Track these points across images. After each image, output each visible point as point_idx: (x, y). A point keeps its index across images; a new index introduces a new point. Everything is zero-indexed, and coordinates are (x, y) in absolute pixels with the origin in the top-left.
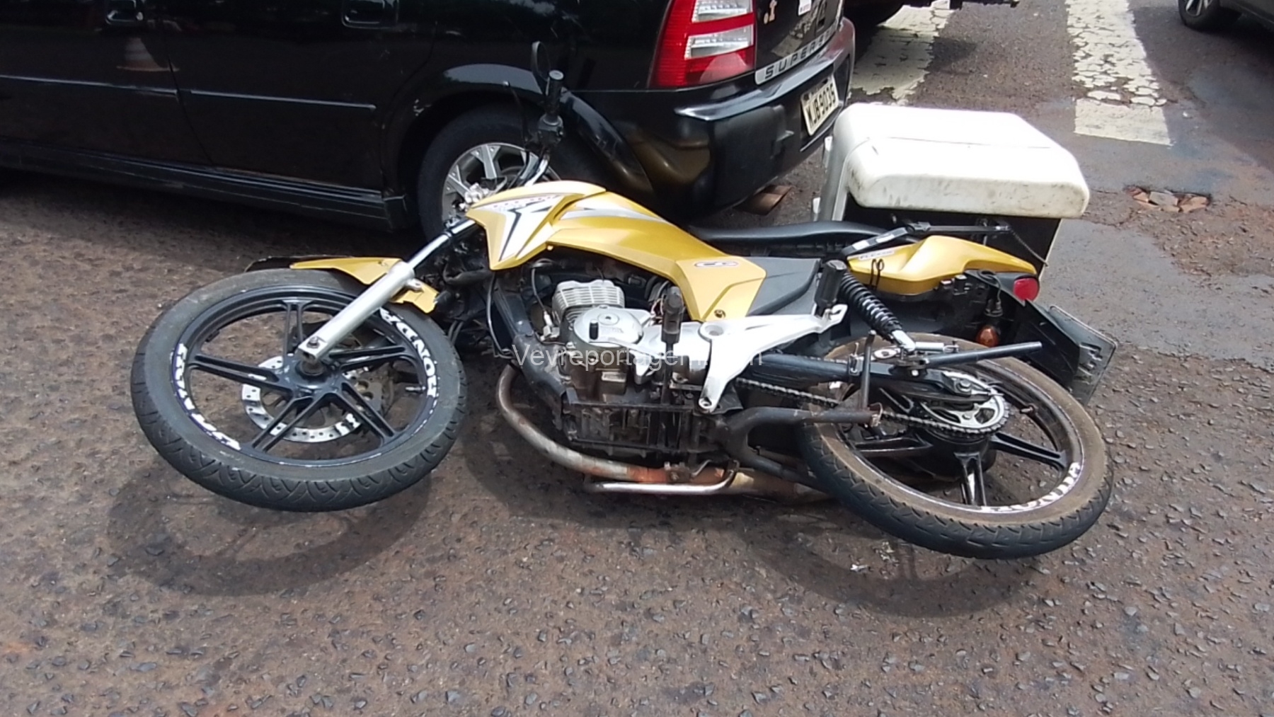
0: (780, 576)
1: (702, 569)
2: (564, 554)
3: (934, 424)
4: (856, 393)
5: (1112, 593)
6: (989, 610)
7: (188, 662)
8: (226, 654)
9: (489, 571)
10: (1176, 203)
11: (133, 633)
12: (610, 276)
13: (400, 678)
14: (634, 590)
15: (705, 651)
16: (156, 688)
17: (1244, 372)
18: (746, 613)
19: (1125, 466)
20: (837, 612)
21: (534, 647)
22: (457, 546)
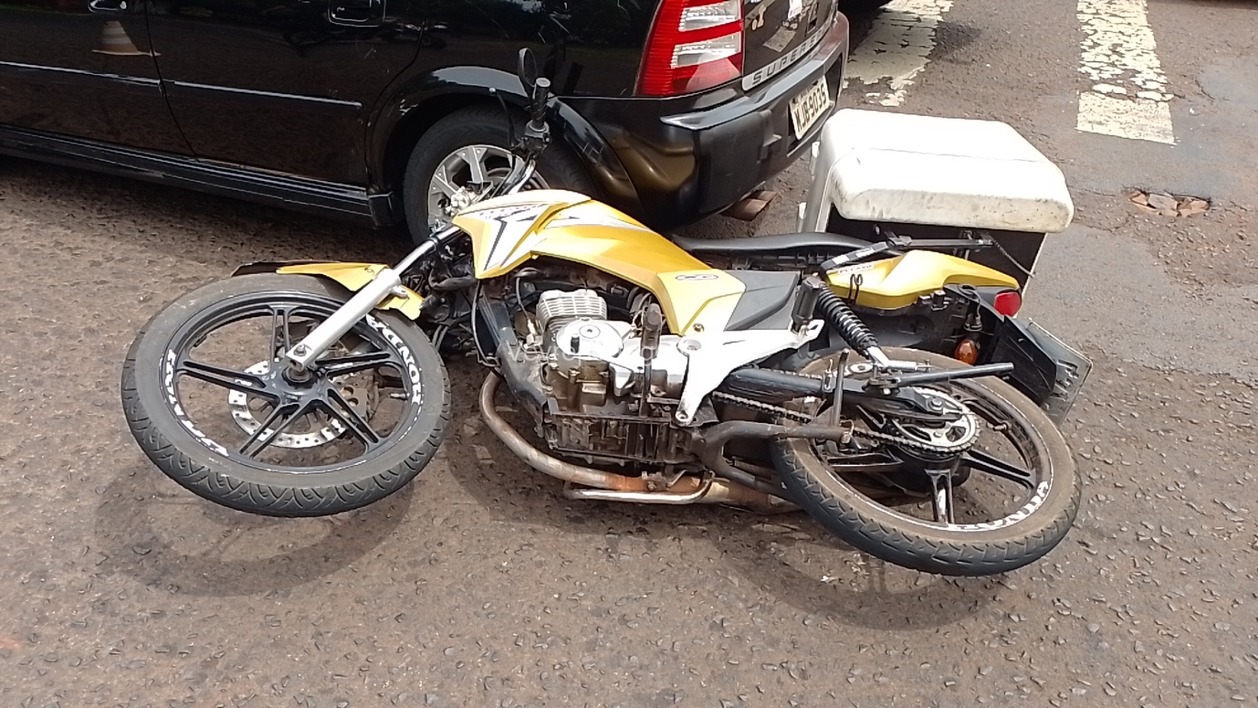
0: (753, 585)
1: (676, 576)
2: (543, 559)
3: (905, 441)
4: (829, 409)
5: (1077, 611)
6: (955, 624)
7: (176, 661)
8: (213, 653)
9: (469, 575)
10: (1175, 207)
11: (123, 632)
12: (594, 285)
13: (382, 680)
14: (610, 597)
15: (676, 658)
16: (145, 685)
17: (1228, 388)
18: (718, 622)
19: (1100, 482)
20: (806, 623)
21: (511, 651)
22: (439, 550)
